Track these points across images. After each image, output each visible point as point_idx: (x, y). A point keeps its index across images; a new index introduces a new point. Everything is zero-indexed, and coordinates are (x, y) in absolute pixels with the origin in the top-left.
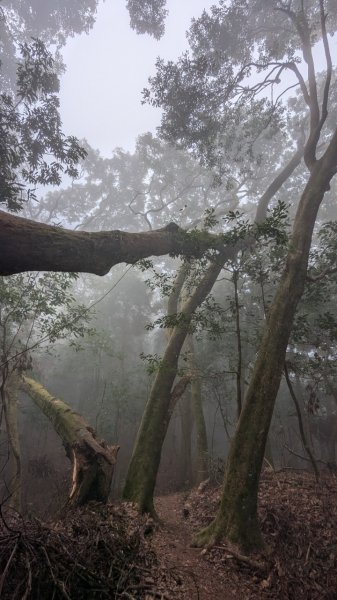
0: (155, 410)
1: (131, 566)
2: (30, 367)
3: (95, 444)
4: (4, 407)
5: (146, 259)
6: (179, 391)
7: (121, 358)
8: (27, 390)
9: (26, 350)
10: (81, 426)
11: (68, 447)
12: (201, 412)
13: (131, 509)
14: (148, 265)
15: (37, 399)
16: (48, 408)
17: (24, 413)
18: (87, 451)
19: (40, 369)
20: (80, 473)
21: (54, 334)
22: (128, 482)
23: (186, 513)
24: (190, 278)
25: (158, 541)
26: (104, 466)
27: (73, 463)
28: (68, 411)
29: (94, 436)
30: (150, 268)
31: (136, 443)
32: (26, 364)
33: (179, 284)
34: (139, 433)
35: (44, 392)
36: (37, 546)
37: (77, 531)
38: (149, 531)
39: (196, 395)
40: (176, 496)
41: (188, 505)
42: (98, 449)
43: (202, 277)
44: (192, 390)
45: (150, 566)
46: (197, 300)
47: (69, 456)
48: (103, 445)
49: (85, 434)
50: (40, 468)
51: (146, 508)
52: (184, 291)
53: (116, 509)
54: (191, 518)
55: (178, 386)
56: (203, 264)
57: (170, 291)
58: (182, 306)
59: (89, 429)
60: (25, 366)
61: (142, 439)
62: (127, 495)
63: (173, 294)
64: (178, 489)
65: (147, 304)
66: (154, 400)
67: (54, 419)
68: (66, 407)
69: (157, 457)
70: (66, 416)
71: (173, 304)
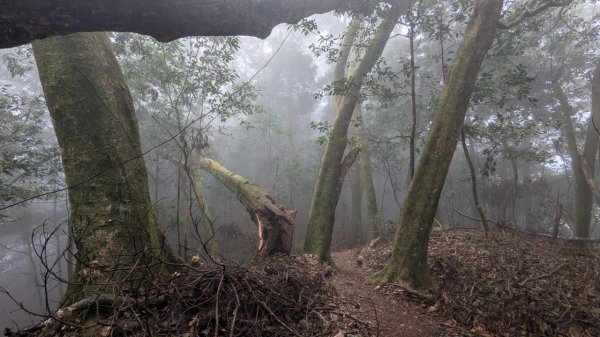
0: (327, 179)
1: (317, 295)
2: (207, 145)
3: (275, 208)
4: (192, 183)
5: (309, 19)
6: (350, 160)
7: (290, 136)
8: (207, 168)
9: (200, 131)
10: (261, 194)
11: (252, 213)
12: (371, 181)
13: (312, 259)
14: (311, 26)
15: (218, 175)
16: (228, 182)
17: (209, 188)
18: (268, 214)
19: (216, 150)
20: (265, 232)
21: (223, 114)
22: (307, 239)
23: (360, 263)
24: (358, 39)
25: (337, 282)
26: (285, 226)
27: (257, 224)
28: (247, 183)
29: (273, 203)
30: (314, 30)
31: (312, 209)
32: (203, 142)
33: (347, 47)
34: (314, 199)
35: (223, 169)
36: (240, 279)
37: (270, 272)
38: (328, 275)
39: (365, 167)
40: (349, 251)
41: (361, 257)
42: (279, 213)
43: (372, 37)
44: (361, 162)
45: (332, 296)
46: (367, 65)
47: (254, 219)
48: (282, 209)
49: (264, 200)
50: (231, 231)
51: (324, 258)
52: (352, 56)
53: (299, 258)
54: (364, 266)
55: (349, 156)
56: (374, 21)
57: (337, 55)
58: (350, 72)
59: (267, 197)
60: (202, 145)
61: (317, 204)
62: (308, 248)
63: (339, 58)
64: (350, 247)
65: (312, 80)
66: (325, 170)
67: (236, 190)
68: (245, 181)
69: (332, 219)
70: (246, 187)
71: (340, 71)
